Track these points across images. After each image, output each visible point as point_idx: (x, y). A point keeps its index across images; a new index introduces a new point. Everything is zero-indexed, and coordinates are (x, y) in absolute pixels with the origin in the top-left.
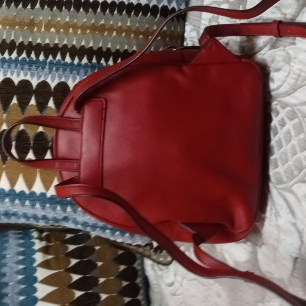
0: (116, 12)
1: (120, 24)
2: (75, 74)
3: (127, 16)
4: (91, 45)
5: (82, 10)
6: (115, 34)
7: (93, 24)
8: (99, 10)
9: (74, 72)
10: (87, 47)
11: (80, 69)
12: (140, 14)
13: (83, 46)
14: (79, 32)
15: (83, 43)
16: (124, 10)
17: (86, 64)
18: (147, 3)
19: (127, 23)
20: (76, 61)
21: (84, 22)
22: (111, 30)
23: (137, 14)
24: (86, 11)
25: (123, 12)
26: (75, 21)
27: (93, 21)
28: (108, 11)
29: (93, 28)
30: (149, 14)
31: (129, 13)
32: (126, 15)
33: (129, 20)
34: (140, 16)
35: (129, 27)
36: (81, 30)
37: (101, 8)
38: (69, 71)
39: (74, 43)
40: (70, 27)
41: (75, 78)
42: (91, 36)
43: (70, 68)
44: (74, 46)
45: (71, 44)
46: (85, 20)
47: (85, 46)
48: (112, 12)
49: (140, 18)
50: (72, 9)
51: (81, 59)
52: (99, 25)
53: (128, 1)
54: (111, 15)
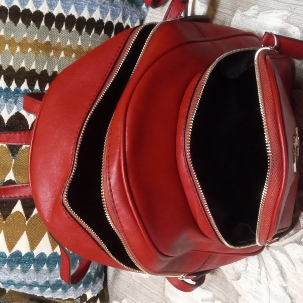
0: (64, 28)
1: (69, 43)
2: (11, 102)
3: (77, 34)
4: (33, 67)
5: (20, 21)
6: (62, 55)
7: (36, 41)
8: (43, 24)
9: (10, 100)
10: (27, 70)
11: (18, 97)
12: (93, 32)
13: (23, 69)
14: (18, 49)
15: (23, 65)
16: (74, 25)
17: (26, 90)
18: (101, 18)
19: (77, 42)
20: (13, 86)
21: (24, 38)
22: (58, 49)
23: (89, 32)
24: (27, 24)
25: (73, 27)
26: (12, 35)
27: (36, 38)
28: (54, 26)
29: (37, 46)
30: (103, 32)
31: (79, 30)
32: (77, 31)
33: (80, 38)
34: (93, 34)
35: (80, 47)
36: (20, 48)
37: (45, 22)
38: (3, 98)
39: (11, 64)
40: (5, 43)
41: (11, 108)
42: (33, 56)
43: (4, 96)
44: (10, 68)
45: (8, 65)
46: (25, 35)
47: (25, 68)
48: (59, 27)
49: (92, 36)
50: (8, 20)
51: (19, 84)
52: (44, 42)
53: (78, 15)
54: (58, 30)
